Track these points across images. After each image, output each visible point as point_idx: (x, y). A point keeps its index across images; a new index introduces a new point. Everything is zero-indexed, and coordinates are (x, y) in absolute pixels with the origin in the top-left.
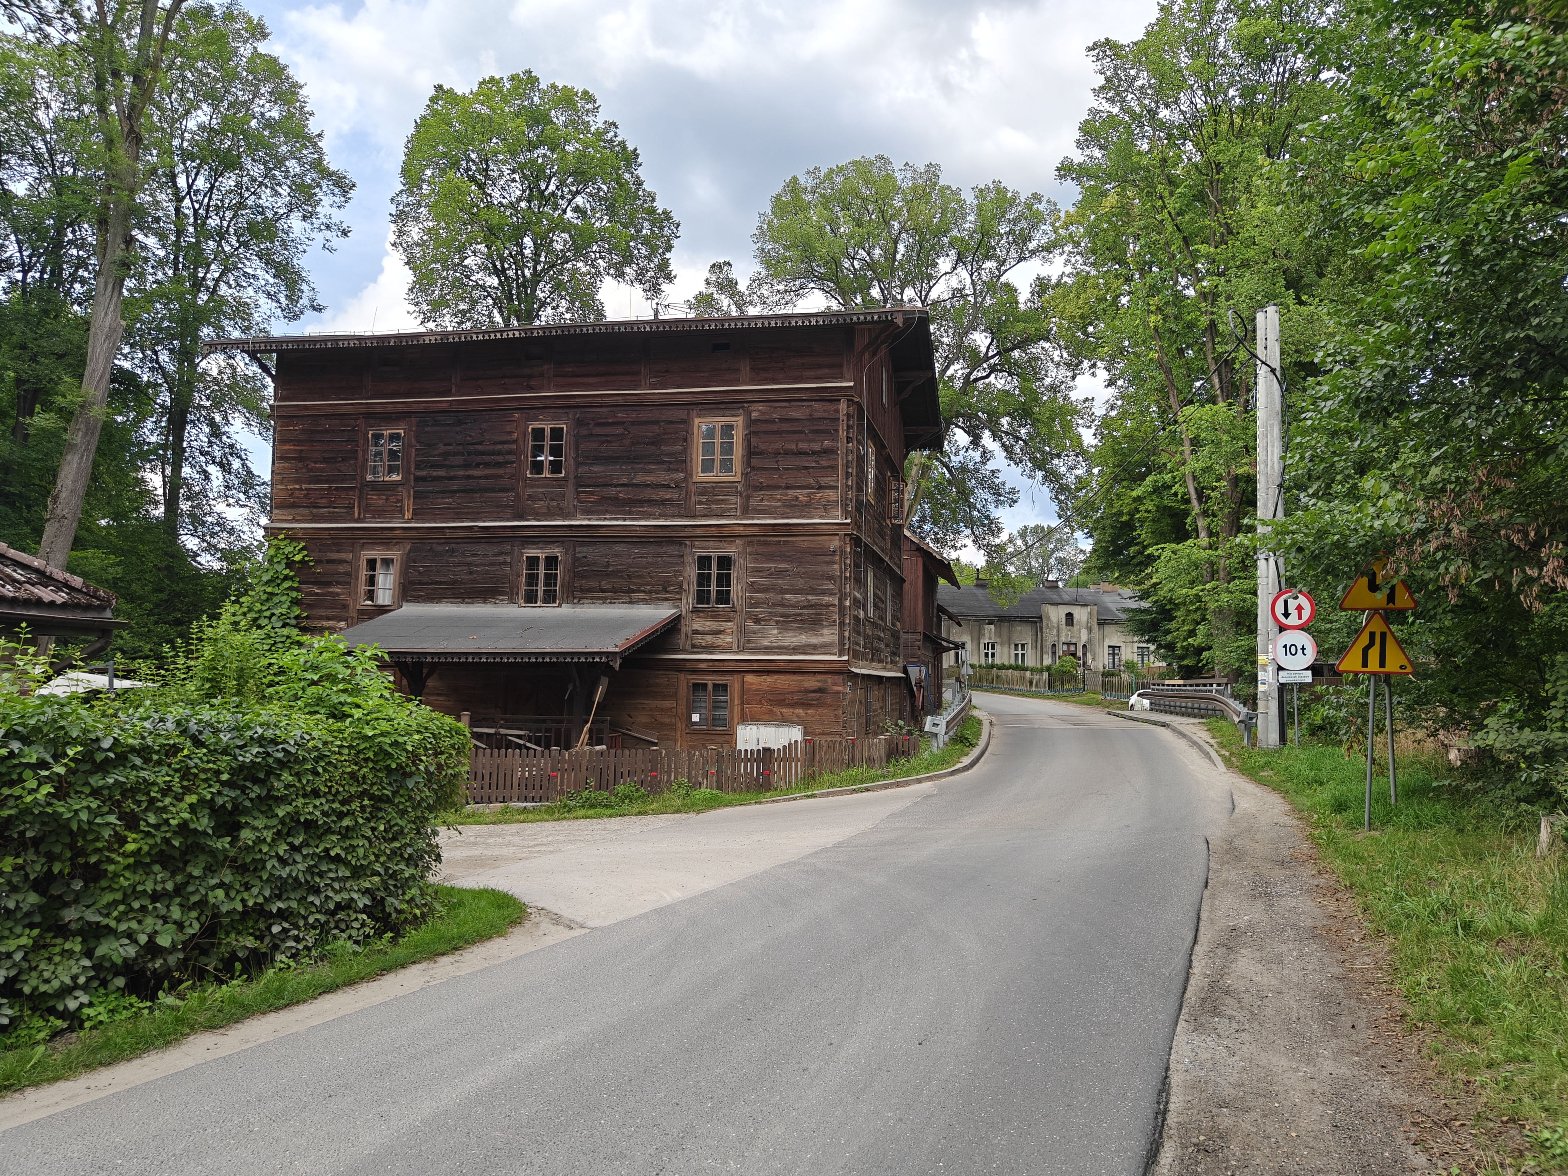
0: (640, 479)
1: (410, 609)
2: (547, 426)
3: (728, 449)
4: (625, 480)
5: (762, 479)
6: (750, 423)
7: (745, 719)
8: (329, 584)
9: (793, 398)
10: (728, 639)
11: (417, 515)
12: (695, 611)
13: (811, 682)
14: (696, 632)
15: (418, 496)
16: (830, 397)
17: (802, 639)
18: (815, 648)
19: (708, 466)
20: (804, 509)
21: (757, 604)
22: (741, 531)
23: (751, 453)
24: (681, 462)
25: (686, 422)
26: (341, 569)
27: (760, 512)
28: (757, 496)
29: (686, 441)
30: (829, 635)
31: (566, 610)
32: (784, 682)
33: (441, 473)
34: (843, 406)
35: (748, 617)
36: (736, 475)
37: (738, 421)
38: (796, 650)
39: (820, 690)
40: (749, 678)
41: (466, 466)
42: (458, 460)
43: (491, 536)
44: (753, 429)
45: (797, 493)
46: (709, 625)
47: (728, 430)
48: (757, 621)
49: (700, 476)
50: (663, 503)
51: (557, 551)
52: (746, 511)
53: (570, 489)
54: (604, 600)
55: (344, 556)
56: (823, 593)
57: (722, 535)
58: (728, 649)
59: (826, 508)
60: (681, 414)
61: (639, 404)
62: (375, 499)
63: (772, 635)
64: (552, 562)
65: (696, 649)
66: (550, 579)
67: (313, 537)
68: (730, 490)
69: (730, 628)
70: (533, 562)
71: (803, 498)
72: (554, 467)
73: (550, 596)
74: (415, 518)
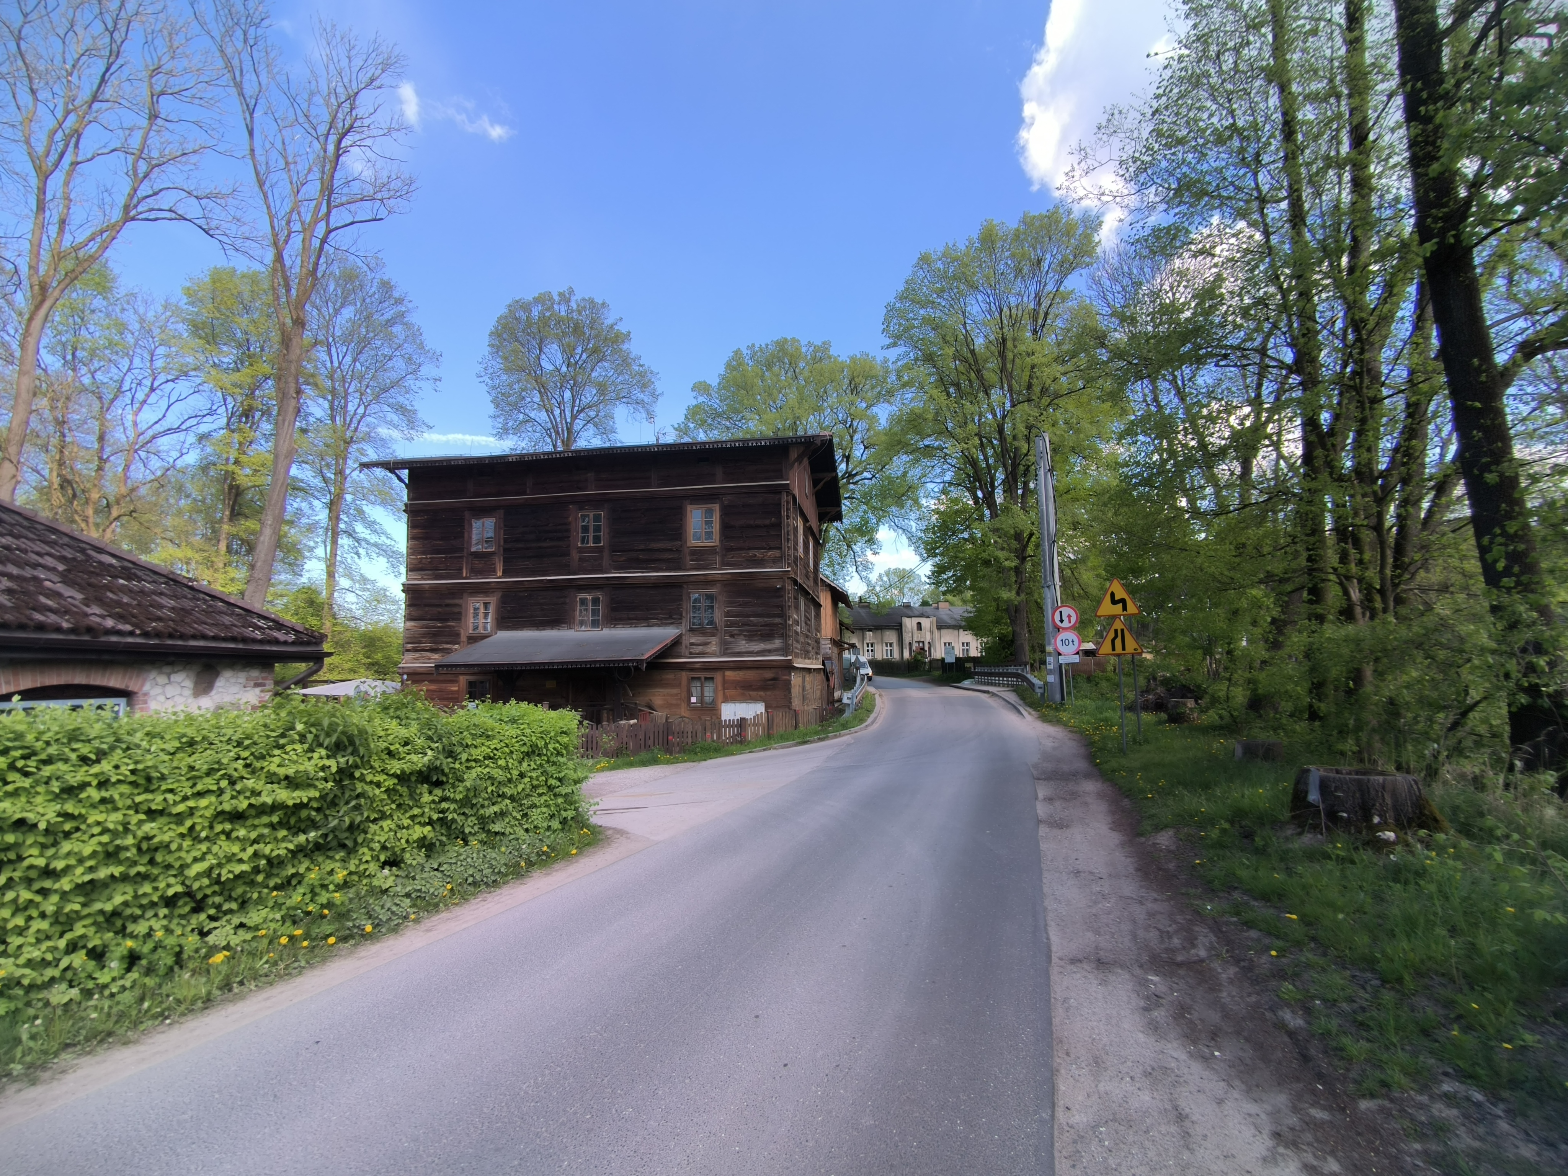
0: (653, 545)
1: (501, 635)
2: (591, 514)
3: (710, 525)
4: (642, 547)
5: (733, 544)
6: (724, 510)
7: (726, 700)
8: (447, 620)
9: (752, 492)
10: (714, 648)
11: (506, 573)
12: (691, 630)
13: (769, 674)
14: (692, 644)
15: (506, 560)
16: (775, 490)
17: (761, 646)
18: (769, 652)
19: (697, 536)
20: (760, 563)
21: (732, 624)
22: (719, 578)
23: (724, 527)
24: (678, 533)
25: (683, 509)
26: (456, 610)
27: (731, 565)
28: (730, 557)
29: (683, 522)
30: (779, 643)
31: (606, 633)
32: (750, 675)
33: (520, 545)
34: (783, 496)
35: (726, 633)
36: (715, 541)
37: (717, 507)
38: (758, 653)
39: (774, 679)
40: (728, 673)
41: (538, 540)
42: (532, 537)
43: (555, 586)
44: (726, 512)
45: (755, 552)
46: (701, 639)
47: (710, 514)
48: (732, 636)
49: (693, 543)
50: (667, 561)
51: (600, 595)
52: (725, 564)
53: (606, 554)
54: (631, 625)
55: (457, 601)
56: (774, 616)
57: (706, 582)
58: (713, 654)
59: (776, 561)
60: (679, 503)
61: (651, 497)
62: (477, 563)
63: (743, 645)
64: (596, 601)
65: (692, 655)
66: (595, 612)
67: (435, 589)
68: (712, 551)
69: (714, 640)
70: (583, 602)
71: (758, 554)
72: (597, 539)
73: (595, 624)
74: (504, 576)
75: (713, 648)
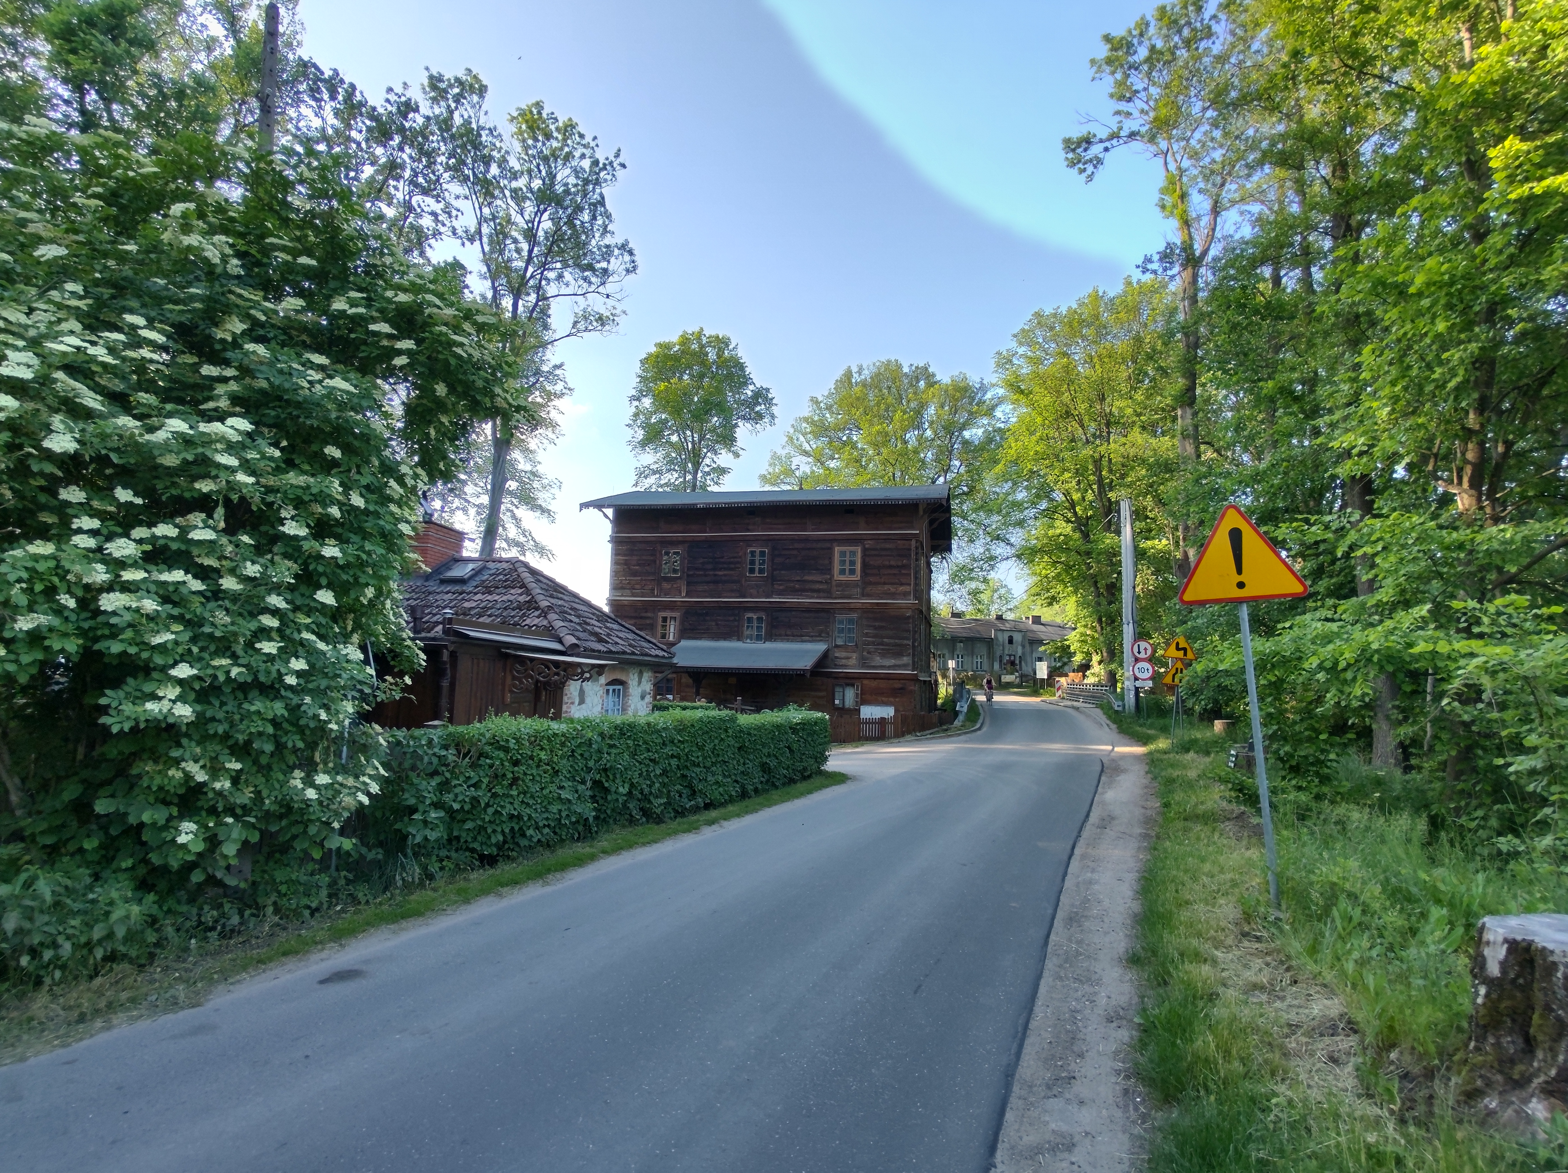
0: (807, 578)
1: (684, 643)
2: (758, 550)
3: (852, 563)
4: (799, 578)
5: (872, 579)
6: (865, 551)
7: (865, 703)
9: (888, 538)
12: (836, 646)
13: (897, 684)
14: (839, 657)
15: (689, 584)
16: (907, 538)
17: (893, 662)
18: (897, 666)
19: (843, 572)
20: (893, 596)
21: (869, 643)
22: (858, 606)
23: (865, 565)
24: (829, 570)
25: (831, 549)
26: (648, 622)
27: (869, 596)
28: (868, 589)
29: (831, 559)
30: (906, 660)
31: (768, 645)
32: (883, 684)
33: (700, 573)
34: (913, 542)
35: (864, 650)
36: (857, 577)
37: (859, 550)
38: (889, 668)
39: (902, 688)
40: (863, 682)
41: (714, 569)
42: (710, 566)
43: (728, 606)
44: (866, 553)
45: (889, 587)
46: (844, 654)
47: (853, 553)
48: (869, 653)
49: (837, 577)
50: (818, 591)
51: (763, 615)
52: (864, 595)
53: (768, 583)
54: (787, 640)
55: (652, 615)
57: (849, 609)
58: (854, 666)
59: (905, 595)
60: (828, 545)
61: (806, 539)
62: (666, 585)
63: (877, 660)
64: (760, 620)
65: (837, 666)
66: (759, 628)
67: (633, 605)
68: (855, 584)
69: (854, 656)
70: (750, 620)
71: (892, 589)
72: (761, 571)
73: (759, 638)
74: (687, 595)
75: (853, 662)
